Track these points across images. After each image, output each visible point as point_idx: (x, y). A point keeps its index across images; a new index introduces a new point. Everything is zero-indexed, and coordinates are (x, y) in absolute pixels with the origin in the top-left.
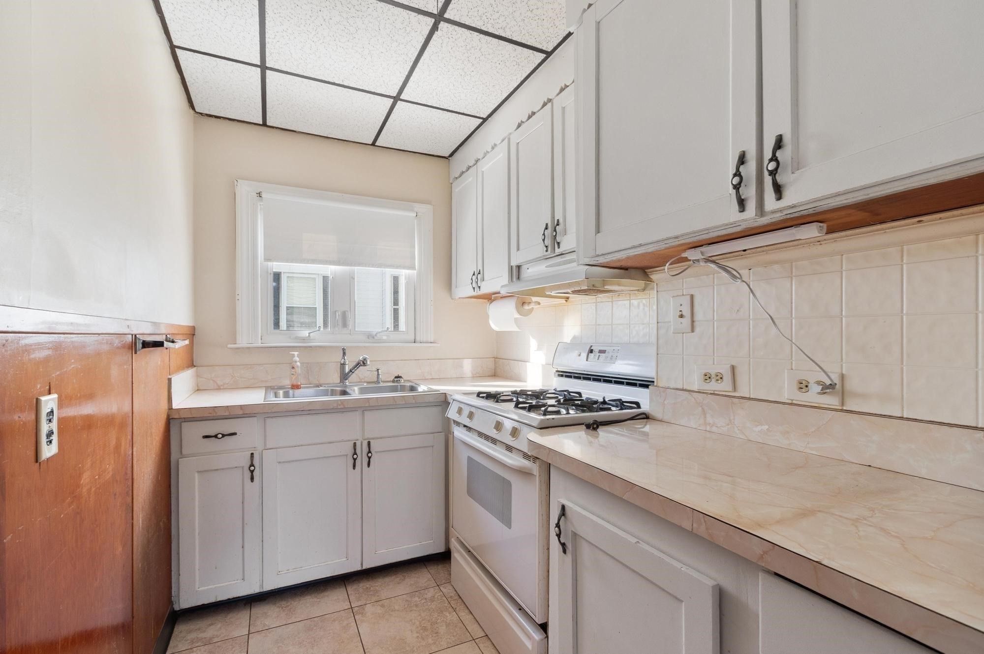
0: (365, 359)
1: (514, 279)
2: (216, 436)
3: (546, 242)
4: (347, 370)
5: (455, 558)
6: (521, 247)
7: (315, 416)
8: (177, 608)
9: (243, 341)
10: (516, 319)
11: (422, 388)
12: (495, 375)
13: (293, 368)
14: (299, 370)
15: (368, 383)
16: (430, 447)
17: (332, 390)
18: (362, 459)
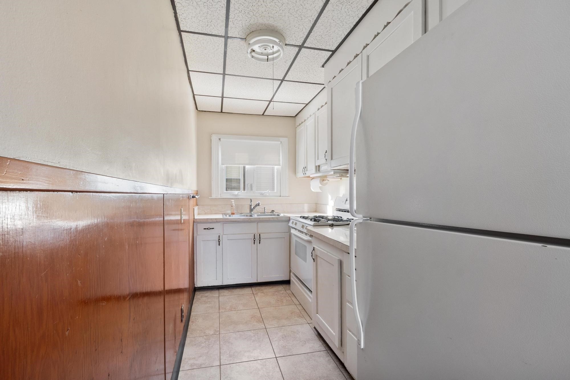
0: (259, 203)
1: (317, 171)
2: (208, 229)
3: (326, 157)
4: (252, 208)
5: (292, 280)
6: (319, 158)
7: (240, 224)
8: (196, 286)
9: (214, 196)
10: (320, 187)
11: (282, 215)
12: (316, 211)
13: (232, 206)
14: (234, 208)
15: (261, 213)
16: (283, 238)
17: (247, 215)
18: (257, 241)
